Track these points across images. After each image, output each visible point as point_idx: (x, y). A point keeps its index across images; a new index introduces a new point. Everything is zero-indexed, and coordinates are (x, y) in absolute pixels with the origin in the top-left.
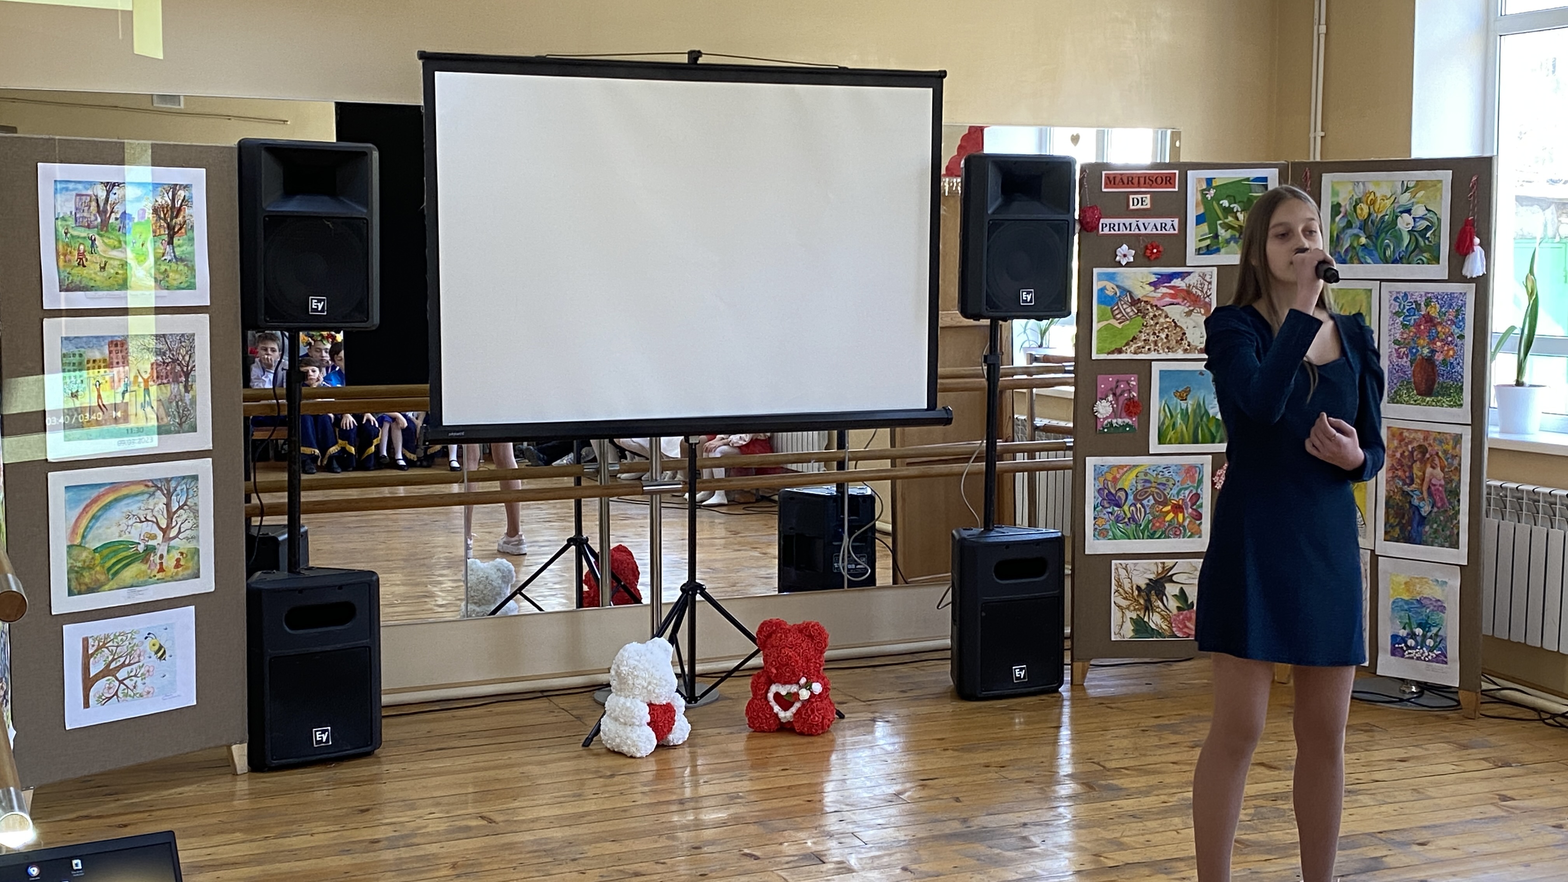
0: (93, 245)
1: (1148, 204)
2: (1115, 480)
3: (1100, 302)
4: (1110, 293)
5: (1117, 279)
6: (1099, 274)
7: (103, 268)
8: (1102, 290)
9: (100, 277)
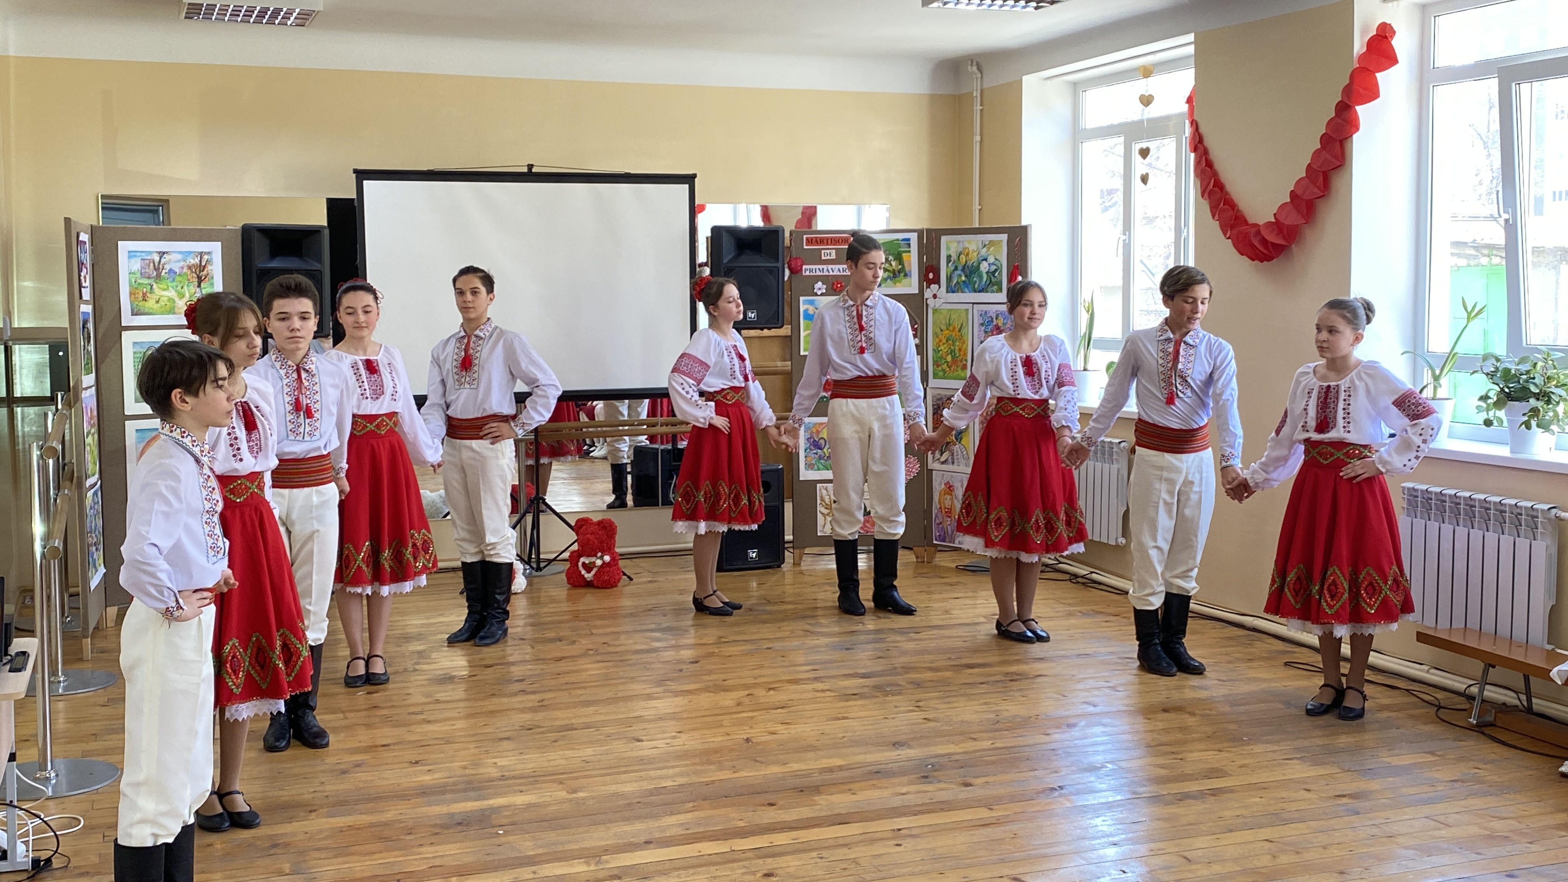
0: (151, 288)
1: (833, 256)
2: (818, 432)
3: (805, 318)
4: (811, 312)
5: (816, 303)
6: (804, 301)
7: (157, 302)
8: (806, 311)
9: (156, 306)
